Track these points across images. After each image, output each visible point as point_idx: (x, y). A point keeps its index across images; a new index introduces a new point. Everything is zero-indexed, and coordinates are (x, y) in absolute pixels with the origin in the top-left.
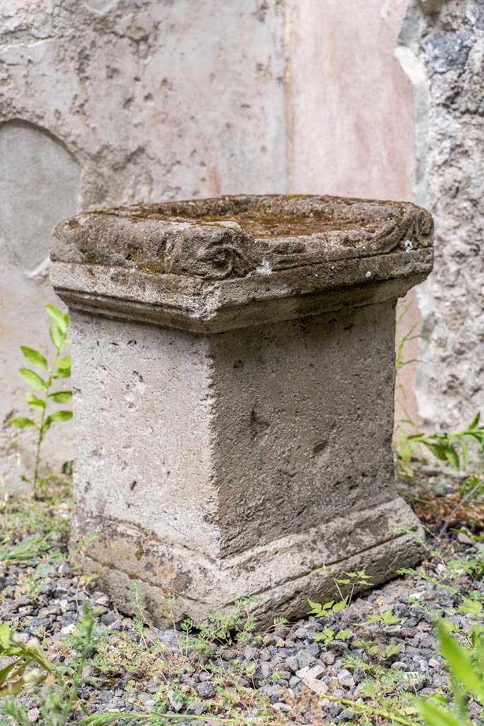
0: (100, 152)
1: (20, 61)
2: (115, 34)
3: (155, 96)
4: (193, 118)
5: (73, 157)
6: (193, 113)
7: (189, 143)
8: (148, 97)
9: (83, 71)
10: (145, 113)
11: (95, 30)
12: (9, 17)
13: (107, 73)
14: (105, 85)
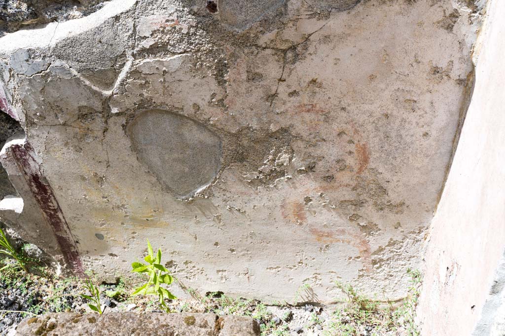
0: (239, 131)
1: (156, 72)
2: (257, 46)
3: (301, 93)
4: (343, 109)
5: (213, 133)
6: (343, 105)
7: (336, 127)
8: (293, 93)
9: (222, 76)
10: (289, 105)
11: (233, 44)
12: (145, 38)
13: (248, 76)
14: (245, 85)
